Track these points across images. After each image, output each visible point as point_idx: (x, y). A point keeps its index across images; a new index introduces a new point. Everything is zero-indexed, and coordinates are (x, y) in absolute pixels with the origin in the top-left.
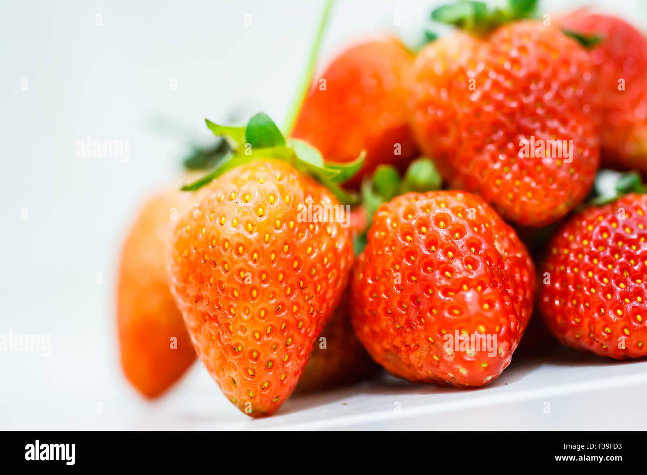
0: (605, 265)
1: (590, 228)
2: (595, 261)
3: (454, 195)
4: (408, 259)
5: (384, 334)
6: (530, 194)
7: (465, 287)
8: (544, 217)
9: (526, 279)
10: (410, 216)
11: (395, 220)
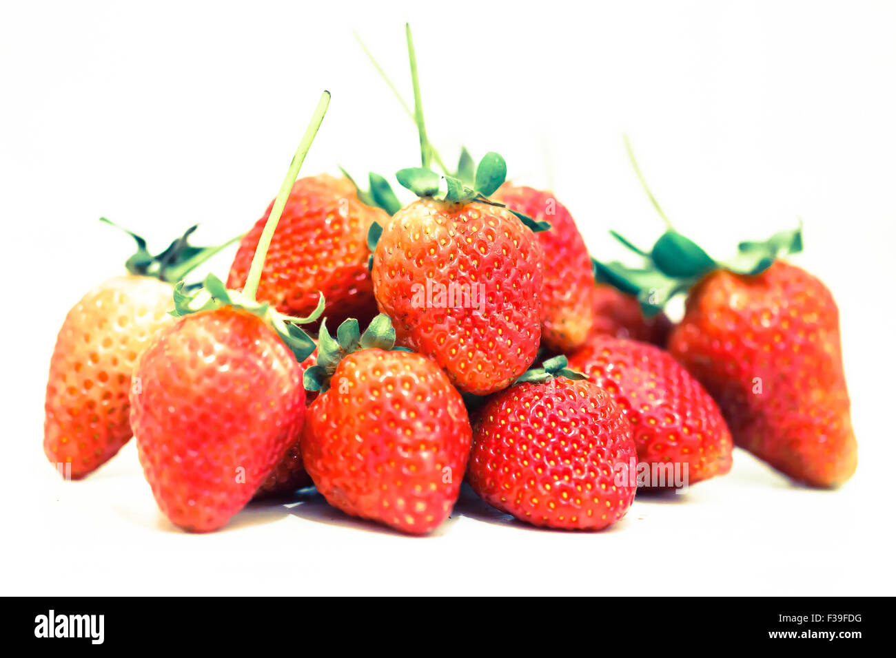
0: (539, 441)
1: (527, 404)
2: (530, 436)
3: (416, 359)
4: (374, 412)
5: (338, 473)
6: (480, 367)
7: (423, 447)
8: (488, 388)
9: (467, 442)
10: (378, 373)
11: (364, 374)
